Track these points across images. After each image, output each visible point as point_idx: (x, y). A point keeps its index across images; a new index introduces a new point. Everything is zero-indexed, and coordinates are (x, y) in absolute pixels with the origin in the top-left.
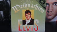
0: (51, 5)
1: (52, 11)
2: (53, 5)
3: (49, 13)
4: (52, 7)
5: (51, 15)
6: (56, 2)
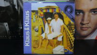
2: (91, 13)
3: (84, 26)
6: (96, 7)
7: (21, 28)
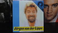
0: (50, 7)
1: (51, 13)
4: (51, 8)
5: (50, 16)
7: (12, 16)
